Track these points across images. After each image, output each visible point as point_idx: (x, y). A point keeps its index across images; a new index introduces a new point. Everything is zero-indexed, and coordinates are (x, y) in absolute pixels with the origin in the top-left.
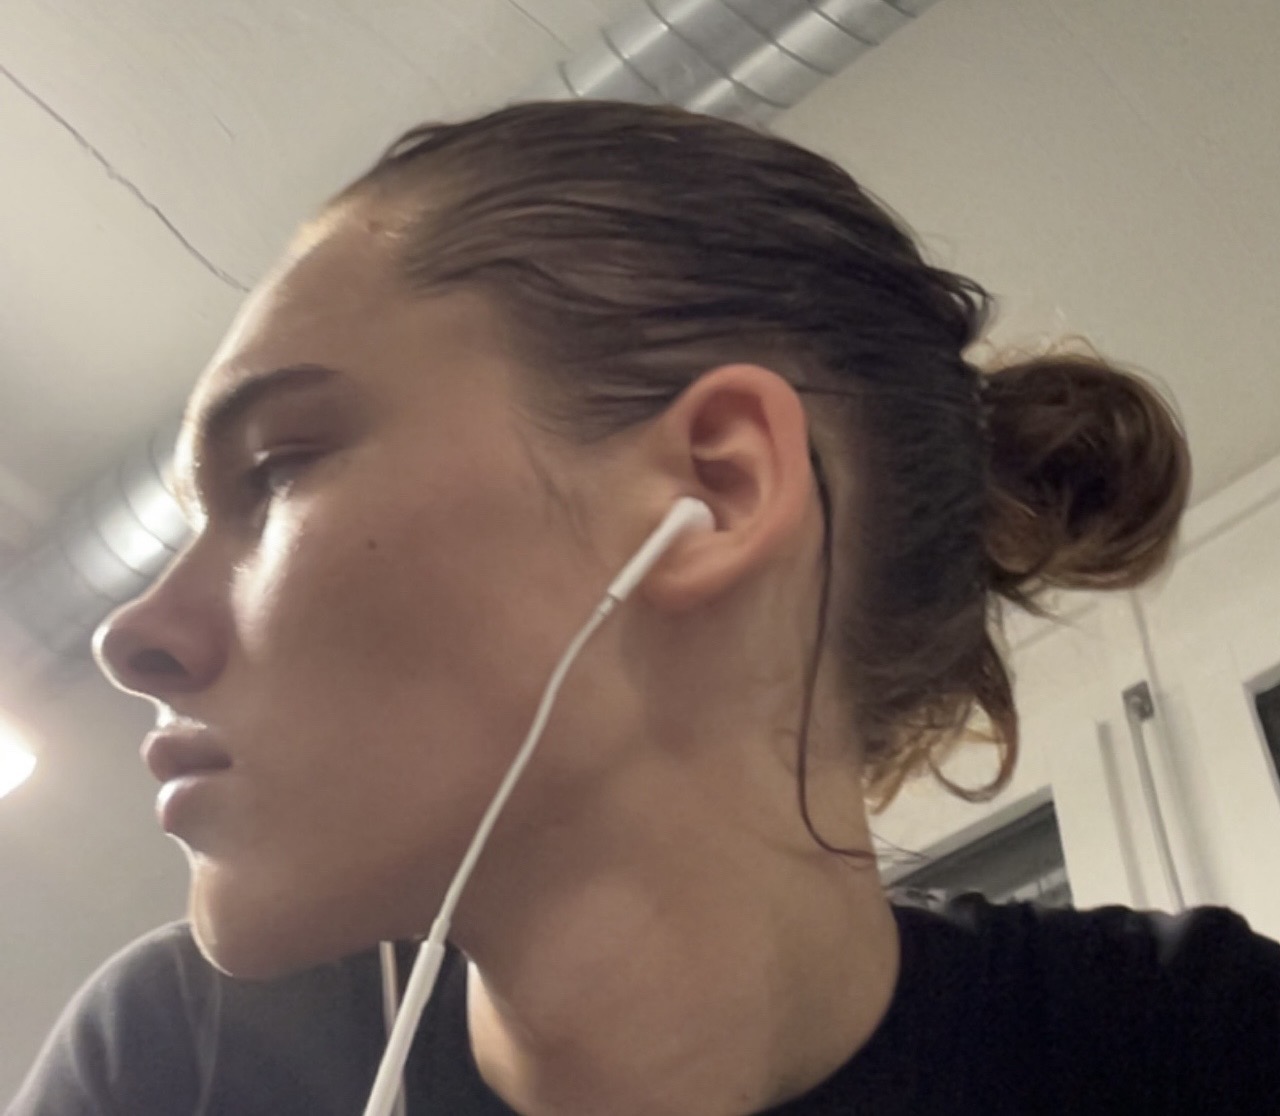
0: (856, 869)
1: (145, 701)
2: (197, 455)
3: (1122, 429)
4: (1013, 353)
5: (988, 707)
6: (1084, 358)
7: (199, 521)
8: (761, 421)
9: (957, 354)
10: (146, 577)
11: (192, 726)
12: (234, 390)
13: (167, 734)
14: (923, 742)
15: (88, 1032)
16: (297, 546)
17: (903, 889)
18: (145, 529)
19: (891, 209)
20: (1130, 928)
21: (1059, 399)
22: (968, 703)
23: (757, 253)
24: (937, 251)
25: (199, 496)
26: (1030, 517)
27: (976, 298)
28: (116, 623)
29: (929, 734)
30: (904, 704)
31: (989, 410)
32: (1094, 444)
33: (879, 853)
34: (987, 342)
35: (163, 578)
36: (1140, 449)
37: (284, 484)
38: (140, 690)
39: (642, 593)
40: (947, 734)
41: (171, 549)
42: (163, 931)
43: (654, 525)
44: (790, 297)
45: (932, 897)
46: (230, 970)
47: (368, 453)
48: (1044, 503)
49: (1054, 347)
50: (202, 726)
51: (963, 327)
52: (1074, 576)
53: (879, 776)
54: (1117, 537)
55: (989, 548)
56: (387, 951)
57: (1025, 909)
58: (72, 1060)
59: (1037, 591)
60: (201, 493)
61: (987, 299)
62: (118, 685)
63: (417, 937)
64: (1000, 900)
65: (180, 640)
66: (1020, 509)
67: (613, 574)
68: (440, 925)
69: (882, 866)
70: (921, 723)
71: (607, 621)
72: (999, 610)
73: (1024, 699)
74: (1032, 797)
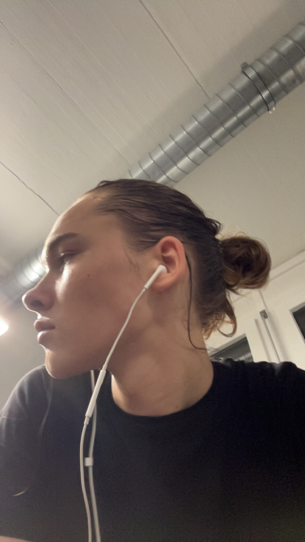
0: (203, 353)
1: (35, 313)
2: (47, 254)
3: (253, 252)
4: (227, 236)
5: (229, 315)
6: (244, 237)
7: (47, 270)
8: (175, 249)
9: (214, 237)
10: (35, 283)
11: (46, 319)
12: (56, 239)
13: (40, 320)
14: (215, 323)
15: (21, 391)
16: (71, 276)
17: (213, 357)
18: (35, 272)
19: (198, 206)
20: (268, 367)
21: (238, 246)
22: (224, 314)
23: (172, 214)
24: (209, 215)
25: (47, 264)
26: (233, 272)
27: (218, 224)
28: (28, 294)
29: (216, 321)
30: (210, 314)
31: (222, 249)
32: (247, 256)
33: (207, 349)
34: (220, 234)
35: (39, 283)
36: (258, 257)
37: (68, 261)
38: (33, 310)
39: (152, 287)
40: (220, 321)
41: (41, 276)
42: (39, 368)
43: (154, 271)
44: (179, 223)
45: (220, 359)
46: (55, 377)
47: (87, 254)
48: (236, 269)
49: (236, 235)
50: (48, 319)
51: (215, 231)
52: (245, 286)
53: (206, 331)
54: (254, 277)
55: (225, 279)
56: (92, 372)
57: (242, 362)
58: (17, 398)
59: (237, 289)
60: (48, 263)
61: (220, 225)
62: (28, 309)
63: (99, 369)
64: (236, 360)
65: (43, 298)
66: (231, 270)
67: (145, 283)
68: (105, 366)
69: (208, 352)
70: (214, 319)
71: (144, 293)
72: (229, 293)
73: (237, 313)
74: (241, 336)
